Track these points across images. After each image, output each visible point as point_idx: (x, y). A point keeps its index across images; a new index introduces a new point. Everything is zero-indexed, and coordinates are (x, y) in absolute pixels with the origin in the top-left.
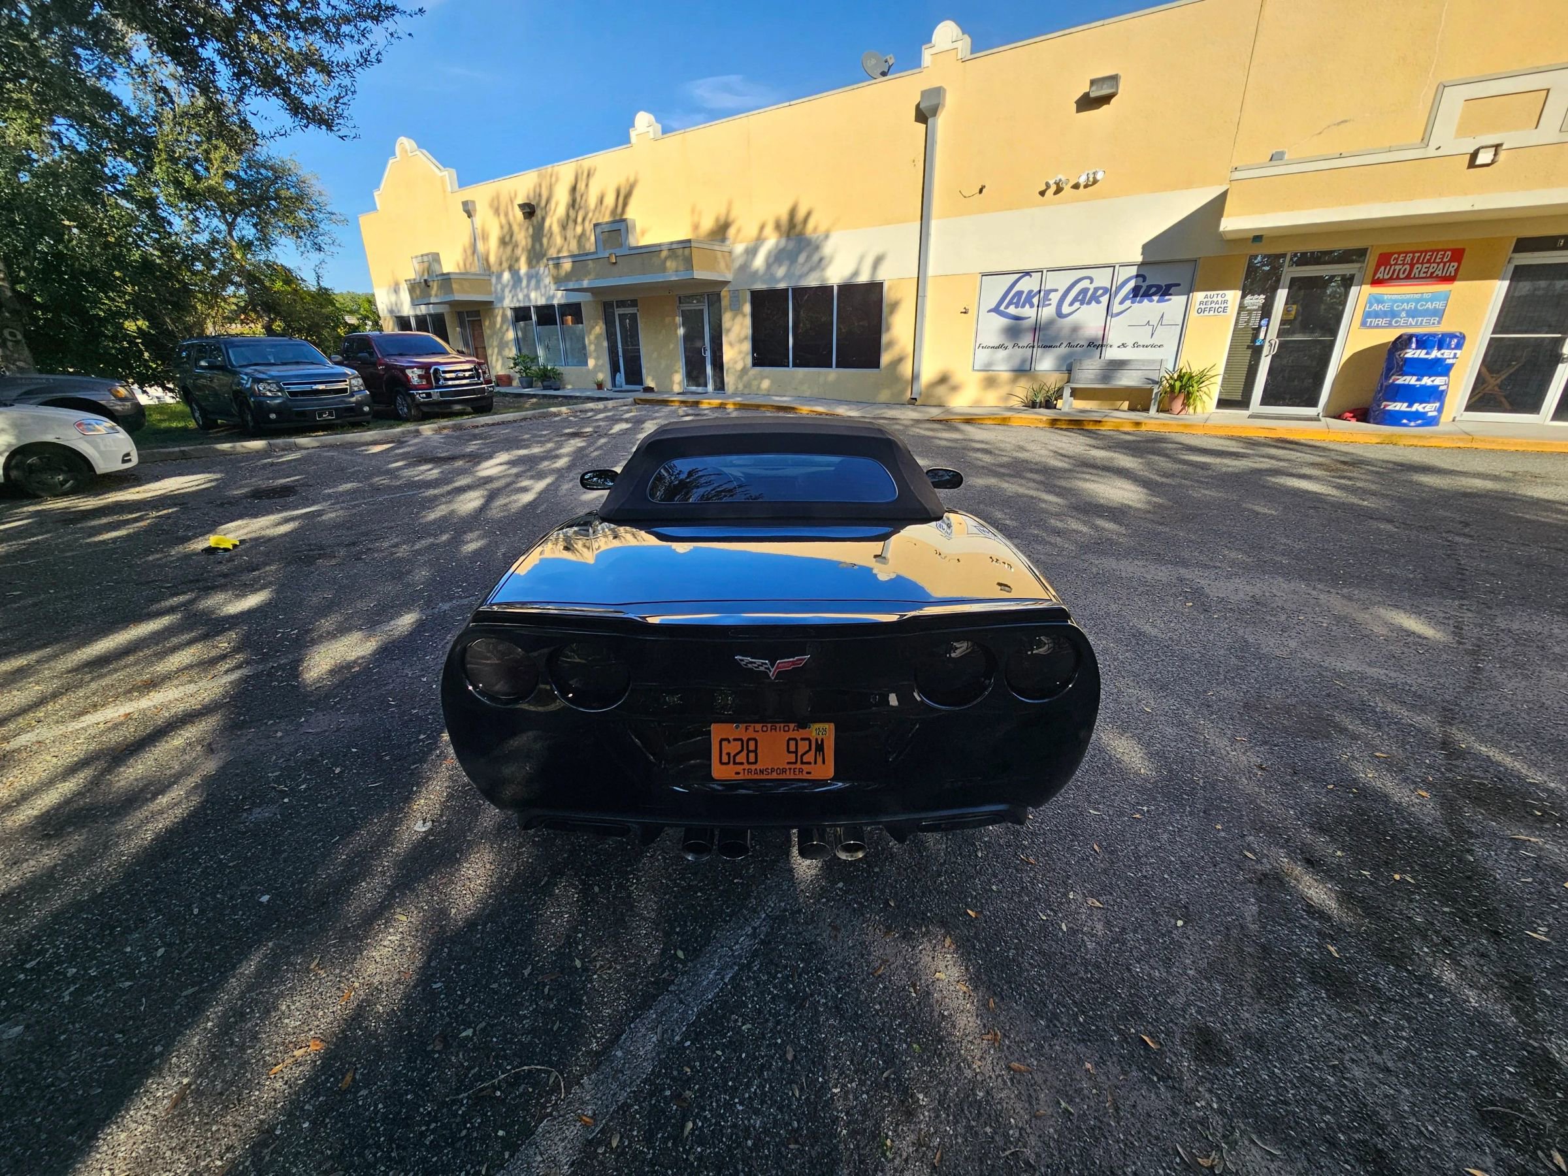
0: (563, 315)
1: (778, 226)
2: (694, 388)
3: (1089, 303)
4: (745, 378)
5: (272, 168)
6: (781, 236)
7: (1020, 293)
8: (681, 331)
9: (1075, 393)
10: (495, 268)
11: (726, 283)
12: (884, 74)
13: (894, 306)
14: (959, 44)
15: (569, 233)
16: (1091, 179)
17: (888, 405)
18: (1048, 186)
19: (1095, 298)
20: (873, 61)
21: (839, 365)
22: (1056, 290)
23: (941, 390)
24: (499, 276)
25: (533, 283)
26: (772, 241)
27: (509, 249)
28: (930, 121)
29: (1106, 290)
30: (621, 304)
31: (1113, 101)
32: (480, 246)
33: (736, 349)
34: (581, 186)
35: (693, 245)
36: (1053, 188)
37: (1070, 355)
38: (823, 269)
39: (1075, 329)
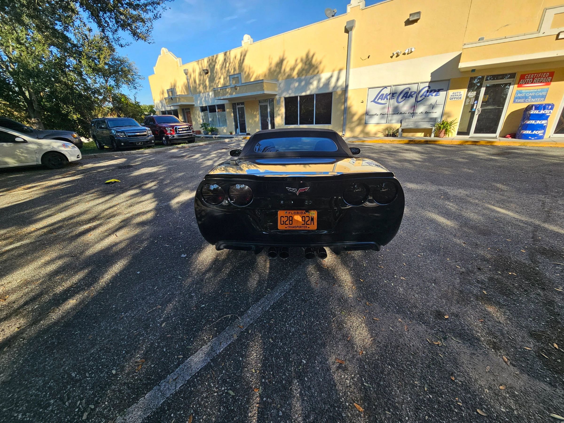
0: (218, 109)
3: (409, 97)
5: (120, 60)
7: (383, 95)
9: (403, 131)
11: (275, 95)
12: (333, 16)
14: (361, 3)
16: (410, 51)
18: (393, 54)
19: (411, 95)
20: (329, 12)
21: (316, 123)
28: (350, 32)
29: (415, 93)
30: (238, 104)
31: (418, 21)
35: (264, 81)
36: (396, 55)
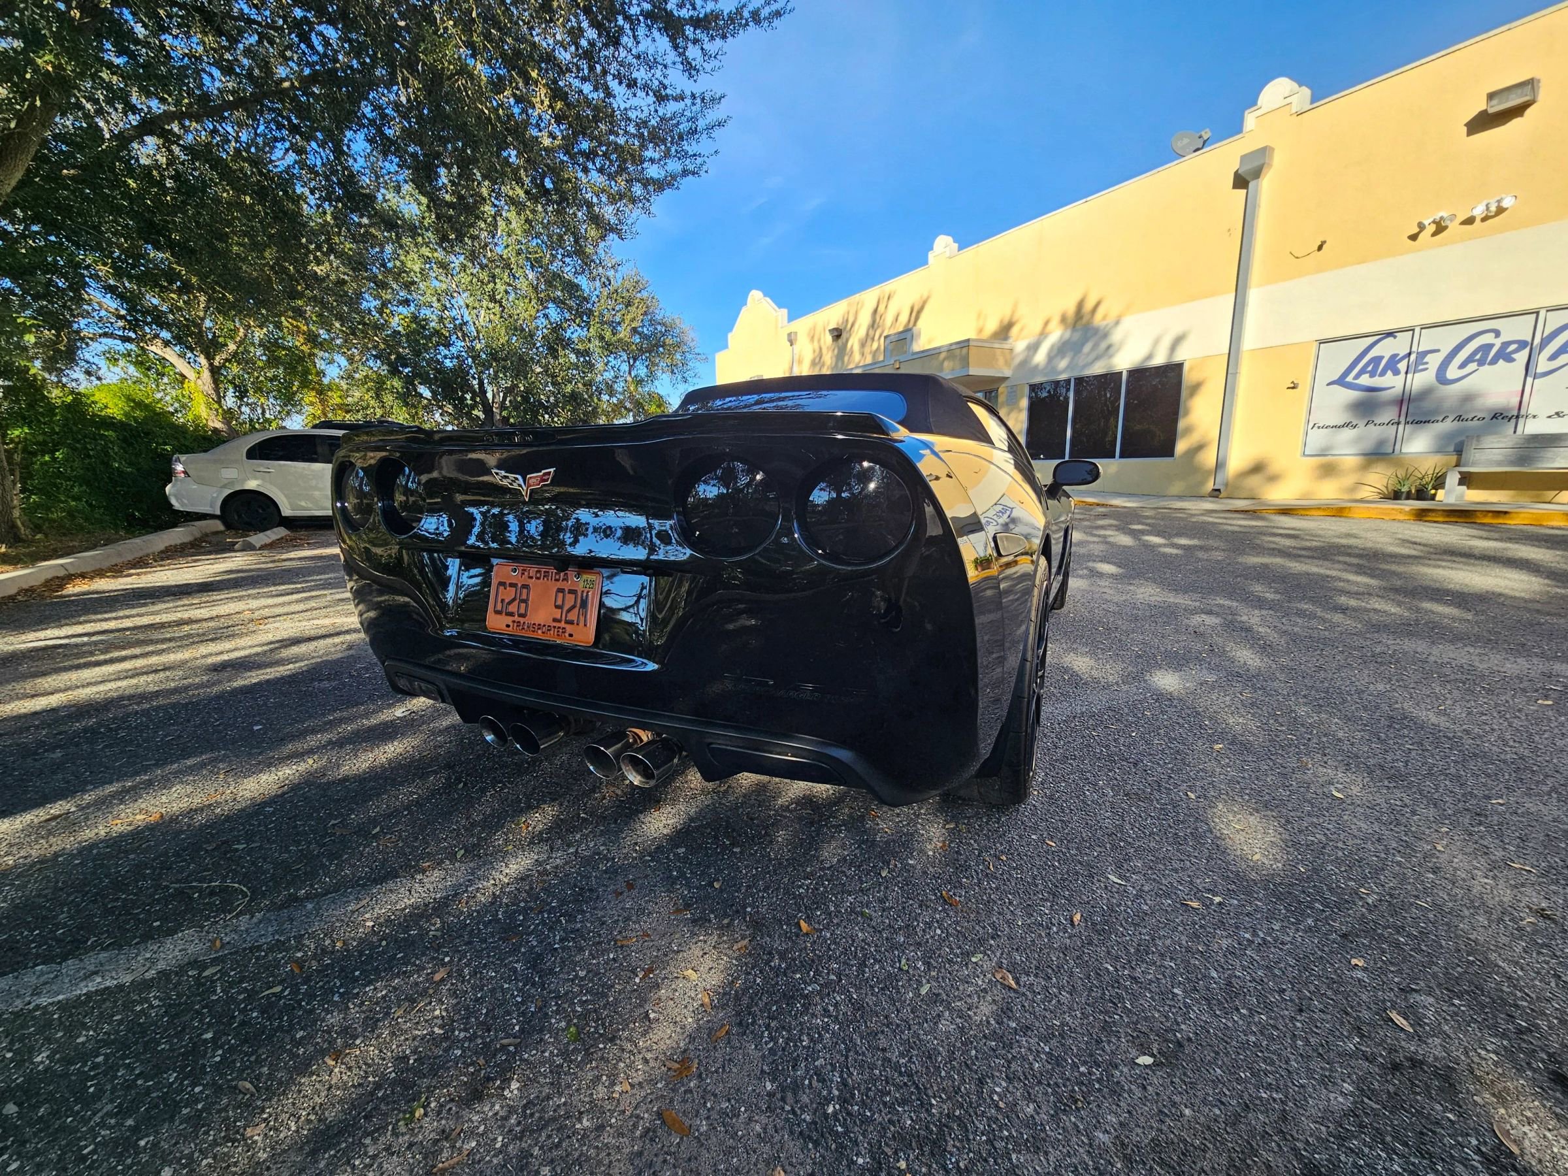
1: (1063, 319)
3: (1494, 362)
6: (1066, 329)
7: (1377, 359)
9: (1467, 480)
11: (1005, 379)
12: (1197, 149)
13: (1196, 388)
14: (1294, 99)
15: (867, 350)
16: (1493, 208)
17: (1180, 497)
18: (1421, 227)
19: (1504, 354)
20: (1186, 141)
21: (1123, 455)
22: (1438, 351)
23: (1254, 481)
26: (1056, 334)
27: (817, 368)
28: (1251, 185)
29: (1522, 344)
31: (1529, 112)
32: (796, 369)
34: (881, 308)
35: (971, 343)
36: (1431, 228)
37: (1459, 432)
38: (1111, 357)
39: (1468, 398)
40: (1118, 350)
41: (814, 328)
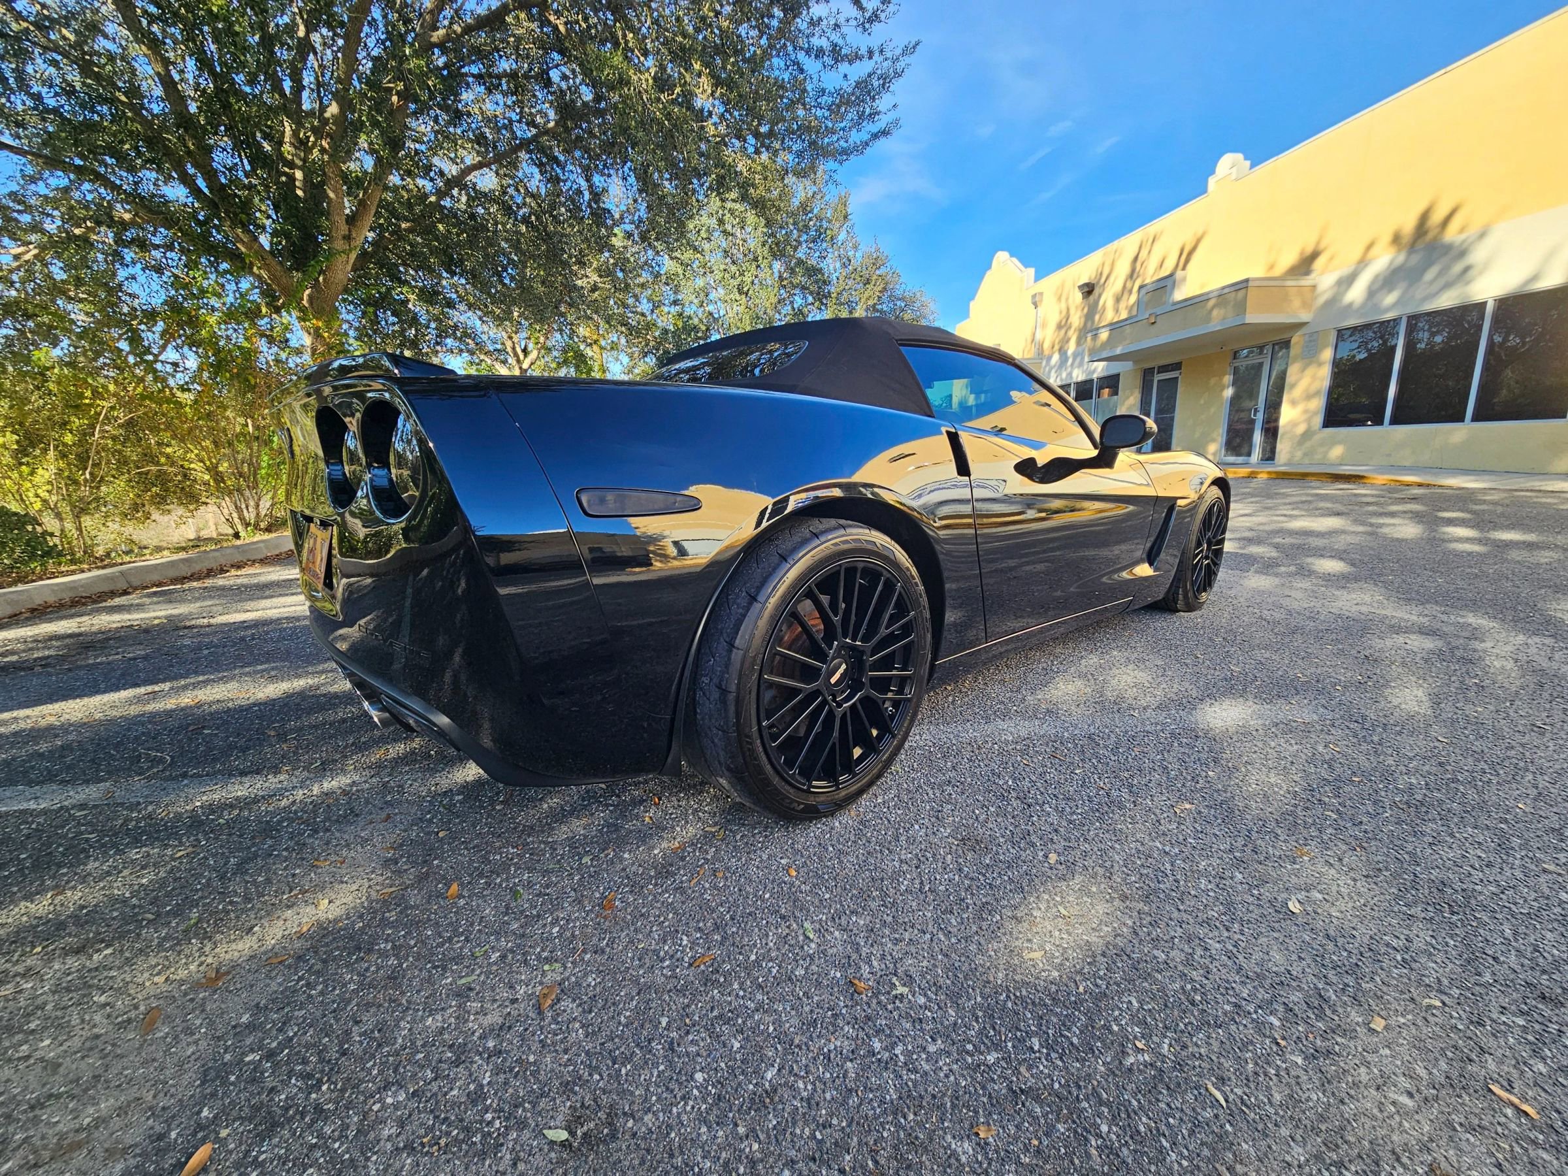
0: (1101, 388)
1: (1396, 239)
2: (1231, 459)
4: (1308, 444)
5: (902, 299)
6: (1399, 251)
8: (1229, 392)
10: (1046, 352)
15: (1122, 305)
24: (1050, 358)
25: (1078, 360)
26: (1383, 259)
27: (1063, 331)
30: (1163, 369)
32: (1039, 336)
33: (1300, 408)
34: (1143, 256)
35: (1250, 284)
38: (1468, 283)
40: (1481, 273)
41: (1063, 285)
